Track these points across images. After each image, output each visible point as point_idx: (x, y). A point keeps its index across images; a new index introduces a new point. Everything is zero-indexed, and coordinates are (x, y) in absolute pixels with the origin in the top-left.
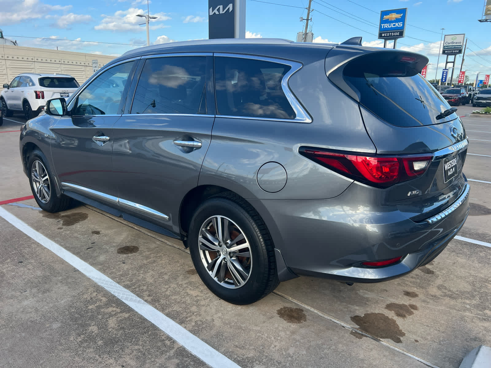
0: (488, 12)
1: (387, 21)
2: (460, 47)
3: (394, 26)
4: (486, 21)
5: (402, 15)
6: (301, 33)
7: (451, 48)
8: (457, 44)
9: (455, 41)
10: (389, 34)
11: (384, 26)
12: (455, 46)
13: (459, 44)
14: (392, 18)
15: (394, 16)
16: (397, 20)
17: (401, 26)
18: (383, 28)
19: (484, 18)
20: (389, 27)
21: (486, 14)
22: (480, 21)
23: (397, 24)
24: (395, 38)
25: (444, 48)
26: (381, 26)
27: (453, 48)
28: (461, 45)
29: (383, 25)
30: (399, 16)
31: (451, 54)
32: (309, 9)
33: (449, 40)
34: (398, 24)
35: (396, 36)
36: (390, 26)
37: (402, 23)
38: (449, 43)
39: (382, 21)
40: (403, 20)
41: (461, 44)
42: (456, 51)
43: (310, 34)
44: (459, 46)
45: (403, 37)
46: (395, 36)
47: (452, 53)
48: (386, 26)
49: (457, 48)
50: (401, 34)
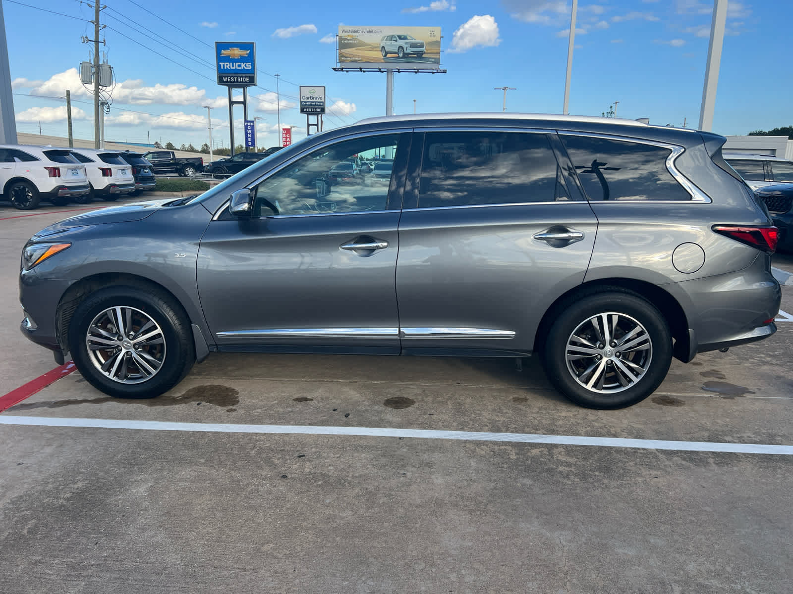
0: (342, 59)
1: (227, 59)
2: (322, 104)
3: (240, 68)
4: (342, 70)
5: (248, 52)
6: (88, 65)
7: (310, 105)
8: (318, 100)
9: (314, 96)
10: (234, 79)
11: (224, 65)
12: (315, 102)
13: (320, 100)
14: (234, 54)
15: (237, 52)
16: (242, 59)
17: (250, 68)
18: (222, 68)
19: (339, 66)
20: (232, 68)
21: (340, 61)
22: (334, 69)
23: (243, 65)
24: (244, 86)
25: (302, 105)
26: (219, 66)
27: (313, 105)
28: (323, 102)
29: (222, 64)
30: (245, 53)
31: (313, 113)
32: (97, 23)
33: (306, 93)
34: (245, 65)
35: (245, 82)
36: (233, 66)
37: (250, 64)
38: (307, 98)
39: (220, 59)
40: (251, 58)
41: (323, 100)
42: (318, 110)
43: (105, 68)
44: (321, 102)
45: (255, 85)
46: (243, 82)
47: (313, 111)
48: (227, 66)
49: (318, 105)
50: (252, 81)
